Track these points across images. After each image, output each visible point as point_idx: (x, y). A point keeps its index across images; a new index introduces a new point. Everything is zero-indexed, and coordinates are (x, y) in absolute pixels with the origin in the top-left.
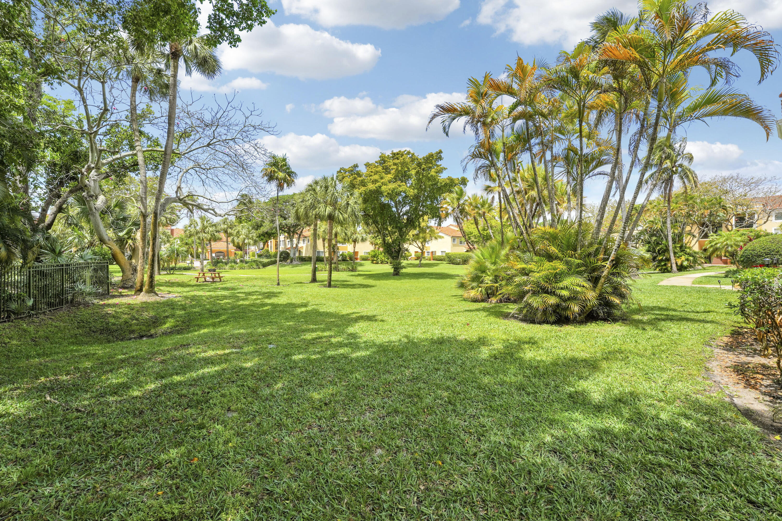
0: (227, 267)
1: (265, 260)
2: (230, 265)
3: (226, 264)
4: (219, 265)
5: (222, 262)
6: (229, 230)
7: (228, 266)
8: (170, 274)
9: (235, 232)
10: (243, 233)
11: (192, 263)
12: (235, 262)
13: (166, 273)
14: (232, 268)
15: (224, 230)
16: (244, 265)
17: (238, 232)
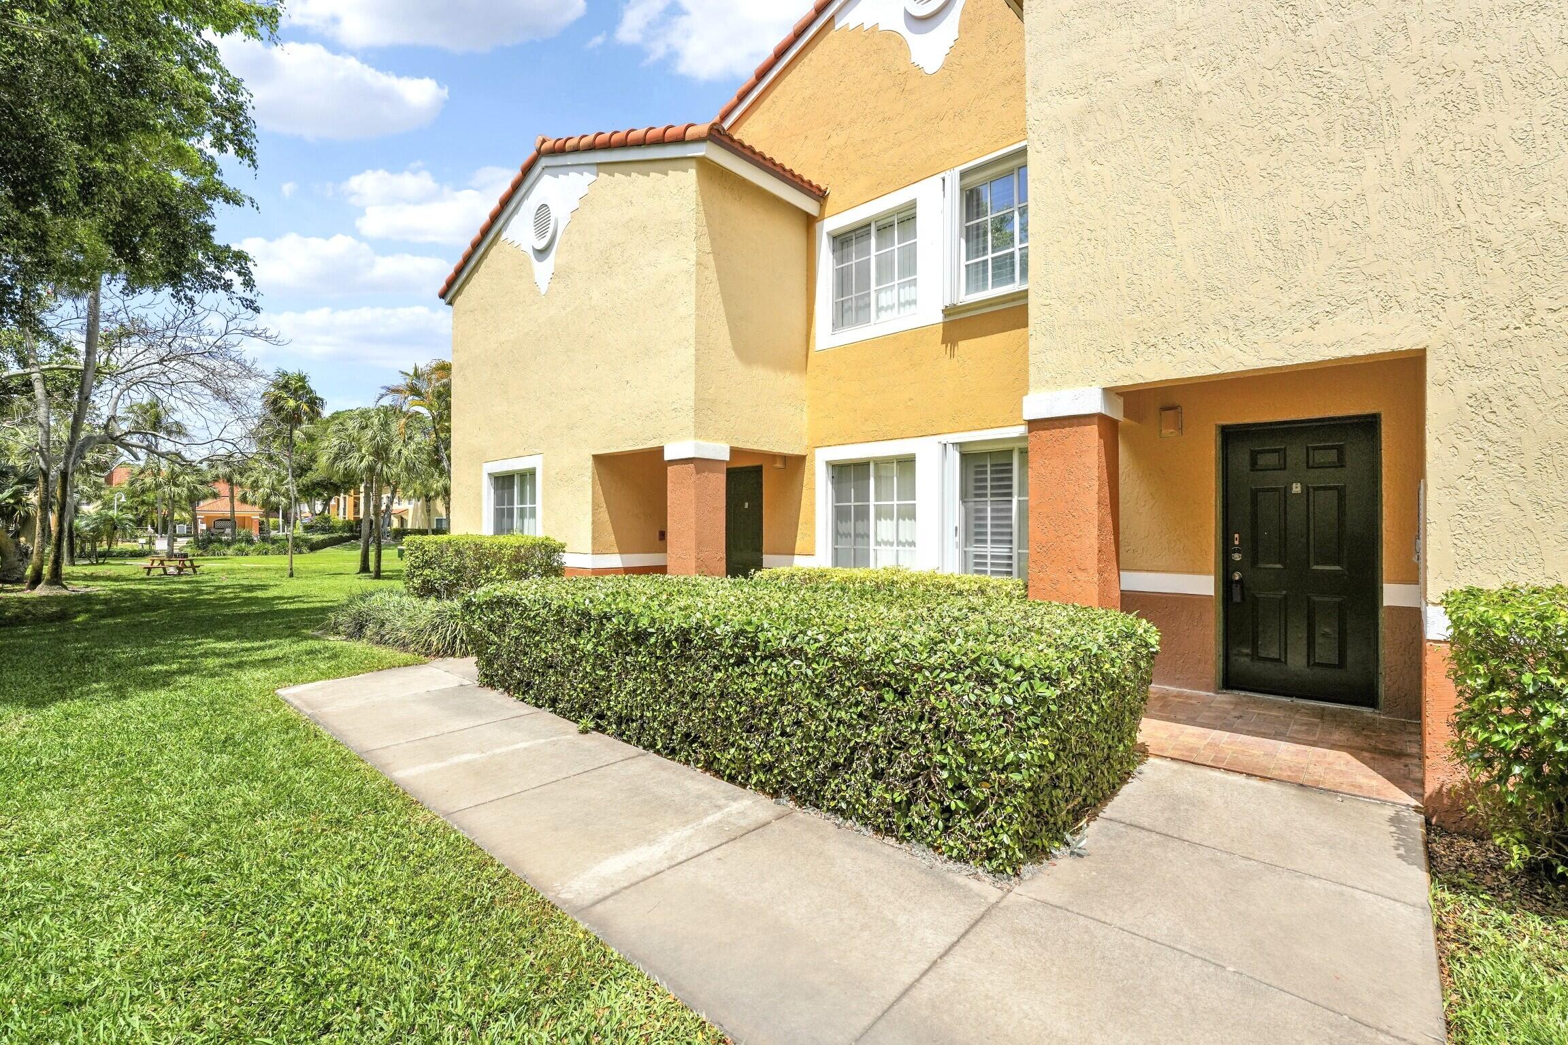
0: (230, 551)
1: (317, 537)
2: (237, 546)
3: (228, 544)
4: (211, 547)
5: (220, 541)
6: (237, 478)
7: (232, 548)
8: (97, 564)
9: (249, 482)
10: (266, 482)
11: (151, 542)
12: (250, 541)
13: (88, 562)
14: (242, 552)
15: (225, 476)
16: (269, 546)
17: (256, 481)
